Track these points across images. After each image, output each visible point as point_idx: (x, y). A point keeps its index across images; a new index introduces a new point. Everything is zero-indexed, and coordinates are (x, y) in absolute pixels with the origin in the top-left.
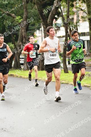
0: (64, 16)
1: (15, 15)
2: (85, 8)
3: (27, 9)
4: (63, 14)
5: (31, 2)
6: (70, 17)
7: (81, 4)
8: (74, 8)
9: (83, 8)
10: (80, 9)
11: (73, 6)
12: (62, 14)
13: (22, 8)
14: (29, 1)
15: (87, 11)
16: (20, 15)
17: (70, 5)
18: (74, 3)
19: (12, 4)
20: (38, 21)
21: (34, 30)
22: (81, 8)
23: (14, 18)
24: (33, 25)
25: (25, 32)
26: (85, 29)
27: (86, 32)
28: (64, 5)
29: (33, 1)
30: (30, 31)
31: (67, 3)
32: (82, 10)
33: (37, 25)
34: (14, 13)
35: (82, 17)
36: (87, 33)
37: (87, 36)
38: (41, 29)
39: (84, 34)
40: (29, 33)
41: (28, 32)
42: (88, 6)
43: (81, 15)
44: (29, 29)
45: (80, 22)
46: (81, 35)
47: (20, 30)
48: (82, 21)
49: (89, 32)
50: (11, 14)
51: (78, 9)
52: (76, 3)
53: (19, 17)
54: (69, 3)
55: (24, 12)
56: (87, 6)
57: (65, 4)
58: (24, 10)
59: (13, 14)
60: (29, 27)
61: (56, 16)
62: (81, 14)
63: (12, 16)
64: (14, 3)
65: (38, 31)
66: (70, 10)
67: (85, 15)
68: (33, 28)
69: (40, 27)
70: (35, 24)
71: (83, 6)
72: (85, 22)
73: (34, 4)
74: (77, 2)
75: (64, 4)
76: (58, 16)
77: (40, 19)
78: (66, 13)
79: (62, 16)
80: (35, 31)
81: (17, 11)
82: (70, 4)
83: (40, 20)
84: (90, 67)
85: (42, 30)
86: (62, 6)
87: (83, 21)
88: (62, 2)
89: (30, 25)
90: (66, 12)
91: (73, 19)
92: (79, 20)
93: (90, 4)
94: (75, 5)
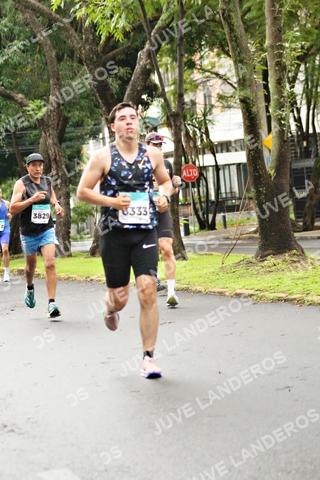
0: (167, 95)
1: (26, 95)
3: (58, 79)
4: (166, 89)
5: (71, 56)
6: (187, 99)
7: (216, 59)
8: (195, 71)
9: (221, 72)
10: (212, 73)
11: (191, 65)
12: (163, 90)
13: (46, 77)
14: (63, 56)
15: (234, 80)
16: (41, 97)
17: (185, 63)
18: (196, 57)
19: (15, 67)
20: (92, 113)
21: (82, 139)
22: (215, 70)
23: (22, 105)
24: (79, 124)
25: (54, 144)
26: (229, 130)
27: (233, 139)
28: (166, 65)
29: (76, 54)
30: (68, 143)
31: (175, 59)
32: (217, 74)
33: (90, 125)
34: (22, 92)
35: (221, 97)
36: (235, 141)
37: (236, 150)
38: (101, 136)
39: (226, 146)
40: (68, 147)
41: (64, 145)
43: (217, 91)
44: (67, 135)
45: (214, 110)
46: (219, 149)
47: (41, 141)
48: (219, 109)
49: (242, 140)
50: (13, 94)
51: (207, 74)
52: (202, 57)
53: (38, 102)
54: (182, 56)
55: (52, 88)
56: (235, 62)
57: (170, 60)
58: (51, 81)
59: (18, 93)
60: (67, 130)
61: (144, 97)
62: (217, 87)
63: (16, 101)
64: (20, 64)
65: (91, 142)
66: (185, 76)
67: (229, 90)
68: (78, 132)
69: (100, 131)
70: (83, 121)
71: (221, 66)
72: (228, 112)
73: (81, 62)
74: (202, 53)
75: (166, 60)
76: (151, 95)
77: (97, 106)
78: (172, 87)
79: (163, 95)
80: (84, 144)
81: (30, 87)
82: (185, 60)
83: (97, 110)
84: (251, 242)
85: (103, 138)
86: (161, 66)
87: (223, 107)
88: (161, 55)
89: (71, 123)
90: (174, 83)
91: (193, 103)
92: (212, 106)
93: (243, 55)
94: (198, 62)
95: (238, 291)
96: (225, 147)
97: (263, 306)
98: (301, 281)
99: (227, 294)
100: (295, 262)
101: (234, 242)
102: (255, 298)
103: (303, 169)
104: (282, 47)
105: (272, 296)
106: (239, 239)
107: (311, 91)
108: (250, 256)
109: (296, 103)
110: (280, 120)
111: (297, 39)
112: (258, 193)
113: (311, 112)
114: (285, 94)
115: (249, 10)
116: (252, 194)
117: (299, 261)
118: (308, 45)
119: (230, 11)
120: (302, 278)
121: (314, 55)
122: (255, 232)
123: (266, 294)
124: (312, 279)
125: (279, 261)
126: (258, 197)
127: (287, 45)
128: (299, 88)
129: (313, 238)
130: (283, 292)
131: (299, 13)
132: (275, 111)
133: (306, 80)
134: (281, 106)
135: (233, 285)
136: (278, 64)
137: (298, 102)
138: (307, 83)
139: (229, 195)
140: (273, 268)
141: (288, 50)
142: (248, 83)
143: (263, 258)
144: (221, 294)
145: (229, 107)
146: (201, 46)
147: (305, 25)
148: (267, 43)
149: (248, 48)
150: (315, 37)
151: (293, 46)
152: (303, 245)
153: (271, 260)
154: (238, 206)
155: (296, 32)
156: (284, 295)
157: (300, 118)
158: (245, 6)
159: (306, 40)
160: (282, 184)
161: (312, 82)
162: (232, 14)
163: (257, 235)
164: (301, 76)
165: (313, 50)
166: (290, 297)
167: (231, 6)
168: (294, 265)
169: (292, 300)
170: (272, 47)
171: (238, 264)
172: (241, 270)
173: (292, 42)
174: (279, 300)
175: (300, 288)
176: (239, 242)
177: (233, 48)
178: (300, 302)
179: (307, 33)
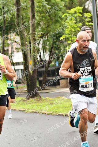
2: (18, 40)
6: (6, 49)
7: (15, 37)
8: (9, 40)
9: (17, 41)
10: (14, 41)
15: (20, 43)
26: (19, 59)
32: (16, 42)
35: (16, 49)
36: (21, 62)
37: (21, 65)
42: (22, 38)
43: (15, 47)
45: (14, 52)
46: (16, 64)
49: (22, 62)
51: (12, 41)
52: (10, 36)
56: (20, 38)
62: (15, 45)
66: (5, 42)
67: (19, 46)
71: (16, 39)
84: (25, 93)
87: (17, 51)
90: (2, 44)
91: (8, 50)
92: (14, 51)
93: (23, 36)
94: (9, 38)
95: (20, 109)
96: (17, 64)
97: (28, 114)
98: (40, 106)
99: (17, 110)
100: (38, 100)
101: (20, 93)
102: (25, 111)
103: (41, 71)
104: (35, 34)
105: (31, 111)
106: (21, 92)
107: (44, 47)
108: (24, 98)
109: (39, 51)
110: (34, 56)
111: (40, 31)
112: (27, 79)
113: (44, 54)
114: (36, 48)
115: (25, 22)
116: (25, 79)
117: (39, 100)
118: (43, 33)
119: (19, 22)
120: (40, 105)
121: (45, 36)
122: (26, 91)
123: (29, 110)
124: (43, 106)
125: (33, 100)
126: (27, 80)
127: (36, 33)
128: (40, 46)
129: (44, 93)
130: (34, 110)
131: (41, 23)
132: (33, 54)
133: (43, 44)
134: (34, 52)
135: (19, 107)
136: (34, 39)
137: (40, 51)
138: (43, 45)
139: (18, 79)
140: (31, 102)
141: (37, 35)
142: (24, 45)
143: (28, 99)
144: (15, 110)
145: (19, 52)
146: (10, 33)
147: (42, 27)
148: (30, 32)
149: (24, 34)
150: (45, 30)
151: (38, 33)
152: (41, 95)
153: (31, 100)
154: (21, 82)
155: (39, 29)
156: (34, 111)
157: (41, 55)
158: (24, 20)
159: (43, 31)
160: (34, 76)
161: (45, 44)
162: (20, 23)
163: (27, 92)
164: (41, 42)
165: (45, 35)
166: (36, 111)
167: (19, 21)
168: (38, 101)
169: (37, 112)
170: (32, 34)
171: (21, 101)
172: (21, 102)
173: (38, 32)
174: (33, 112)
175: (39, 109)
176: (21, 93)
177: (20, 34)
178: (39, 113)
179: (43, 29)
